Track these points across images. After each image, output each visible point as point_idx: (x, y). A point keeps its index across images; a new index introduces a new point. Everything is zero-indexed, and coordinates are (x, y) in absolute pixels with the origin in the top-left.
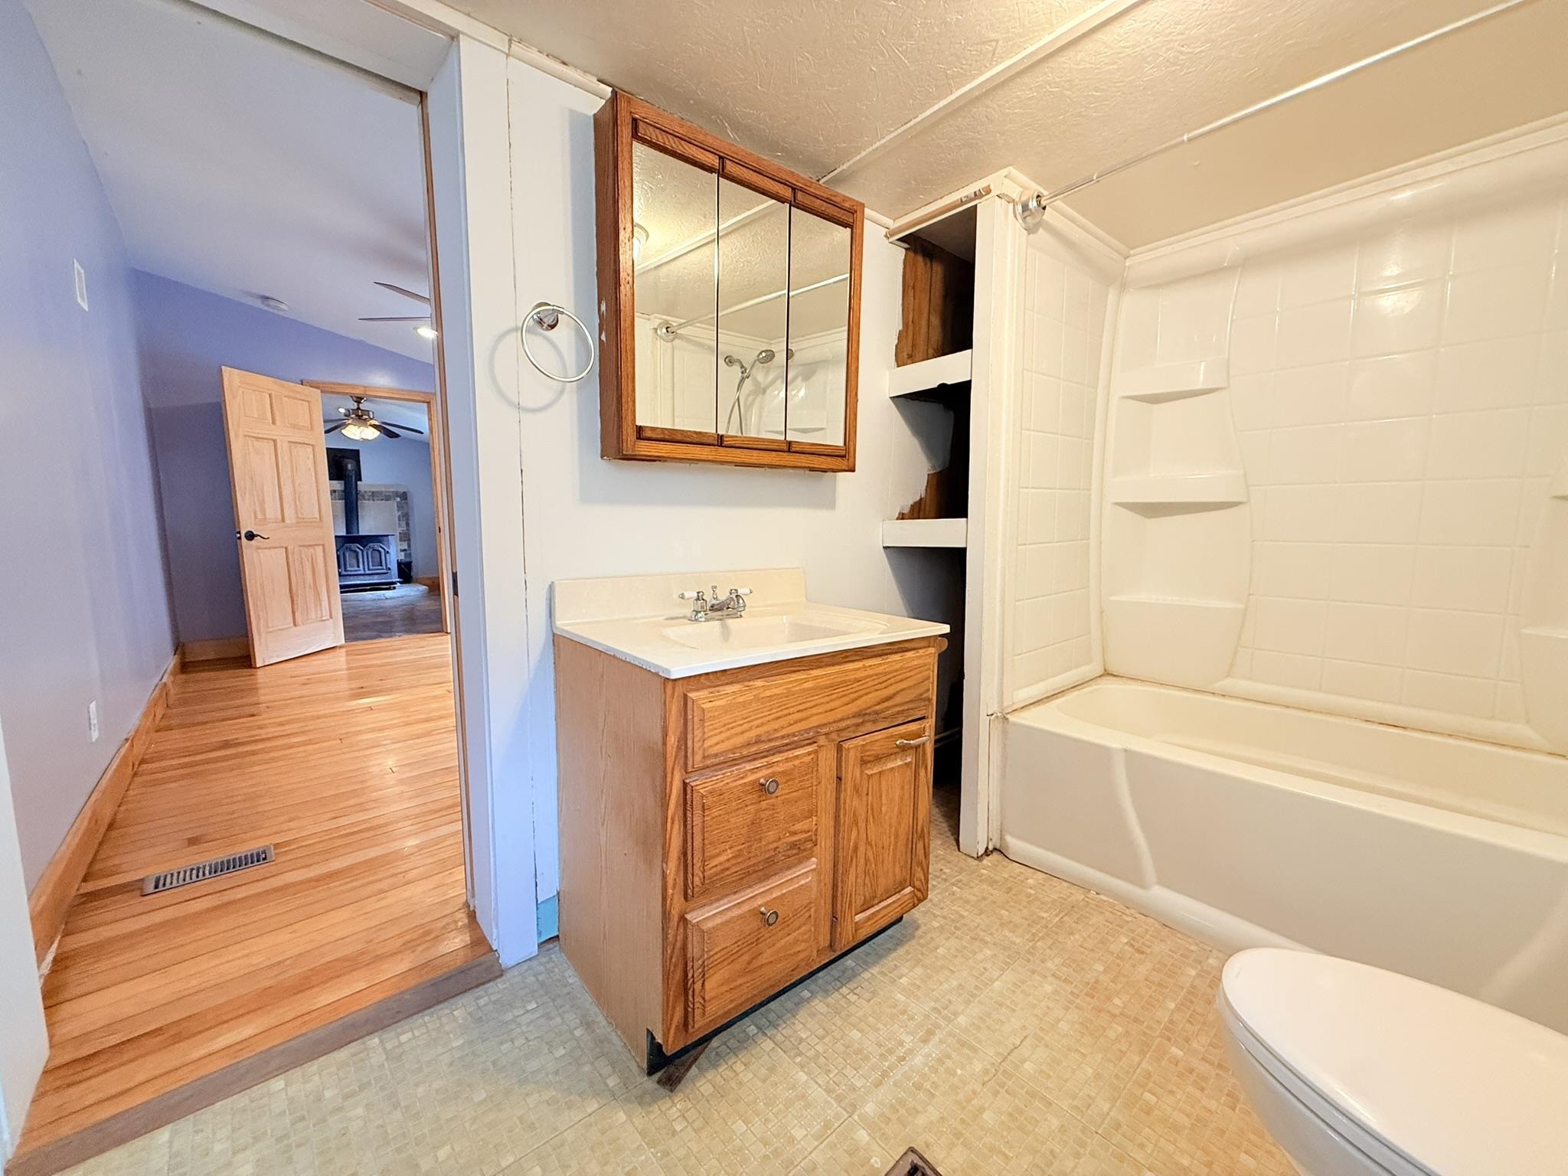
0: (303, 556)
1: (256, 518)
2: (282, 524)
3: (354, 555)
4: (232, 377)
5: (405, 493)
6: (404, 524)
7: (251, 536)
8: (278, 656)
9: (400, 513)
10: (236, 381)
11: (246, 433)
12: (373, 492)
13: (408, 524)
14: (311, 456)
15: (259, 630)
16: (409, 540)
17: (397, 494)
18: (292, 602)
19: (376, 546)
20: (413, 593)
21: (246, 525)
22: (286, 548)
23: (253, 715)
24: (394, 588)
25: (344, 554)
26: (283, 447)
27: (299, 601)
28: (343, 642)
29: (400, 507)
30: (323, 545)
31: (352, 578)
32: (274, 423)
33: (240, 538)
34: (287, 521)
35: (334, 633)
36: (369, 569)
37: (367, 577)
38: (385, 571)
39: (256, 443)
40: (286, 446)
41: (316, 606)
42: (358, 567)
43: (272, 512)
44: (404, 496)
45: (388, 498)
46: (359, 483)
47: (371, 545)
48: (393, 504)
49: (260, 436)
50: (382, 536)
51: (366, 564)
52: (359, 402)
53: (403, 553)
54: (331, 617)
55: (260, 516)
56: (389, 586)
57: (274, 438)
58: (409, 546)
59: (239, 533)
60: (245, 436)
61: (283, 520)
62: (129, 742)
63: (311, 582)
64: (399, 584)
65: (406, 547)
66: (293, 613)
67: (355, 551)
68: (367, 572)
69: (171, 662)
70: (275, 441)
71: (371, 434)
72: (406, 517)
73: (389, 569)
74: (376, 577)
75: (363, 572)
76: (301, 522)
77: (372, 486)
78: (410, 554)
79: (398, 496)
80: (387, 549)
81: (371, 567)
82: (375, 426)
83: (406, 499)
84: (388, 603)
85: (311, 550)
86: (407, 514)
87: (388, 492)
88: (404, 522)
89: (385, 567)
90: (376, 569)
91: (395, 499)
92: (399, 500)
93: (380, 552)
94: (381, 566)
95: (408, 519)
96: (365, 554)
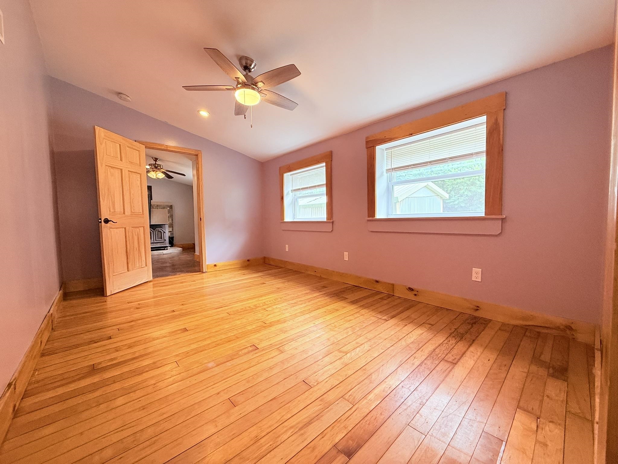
0: (134, 233)
1: (110, 211)
2: (124, 215)
4: (100, 132)
5: (171, 205)
6: (170, 219)
7: (107, 221)
8: (119, 289)
9: (169, 215)
10: (102, 135)
11: (107, 165)
12: (157, 205)
13: (172, 220)
14: (139, 180)
15: (109, 273)
16: (173, 227)
17: (168, 206)
18: (127, 258)
19: (159, 229)
20: (175, 251)
21: (104, 214)
22: (125, 228)
23: (110, 338)
24: (167, 249)
26: (125, 173)
27: (131, 257)
28: (151, 278)
29: (169, 212)
30: (144, 227)
32: (121, 160)
33: (101, 222)
34: (126, 213)
35: (147, 274)
36: (156, 240)
38: (164, 241)
39: (112, 170)
40: (127, 173)
41: (139, 259)
43: (118, 208)
44: (171, 207)
45: (164, 208)
46: (151, 201)
47: (157, 229)
48: (166, 210)
49: (114, 166)
50: (163, 225)
51: (155, 238)
52: (156, 161)
53: (170, 233)
54: (146, 266)
55: (112, 210)
56: (164, 248)
57: (121, 168)
58: (173, 230)
59: (101, 219)
60: (106, 166)
61: (124, 213)
62: (12, 387)
63: (137, 247)
64: (169, 247)
65: (171, 230)
66: (128, 263)
68: (155, 242)
69: (57, 294)
70: (121, 170)
71: (161, 176)
72: (171, 216)
73: (165, 240)
74: (159, 244)
76: (133, 214)
77: (157, 202)
78: (173, 234)
79: (168, 207)
80: (164, 231)
82: (163, 172)
83: (172, 208)
84: (165, 256)
85: (138, 229)
86: (172, 215)
87: (164, 205)
88: (171, 219)
89: (163, 239)
90: (159, 240)
91: (167, 208)
92: (169, 208)
93: (161, 232)
94: (162, 239)
95: (172, 218)
96: (154, 233)
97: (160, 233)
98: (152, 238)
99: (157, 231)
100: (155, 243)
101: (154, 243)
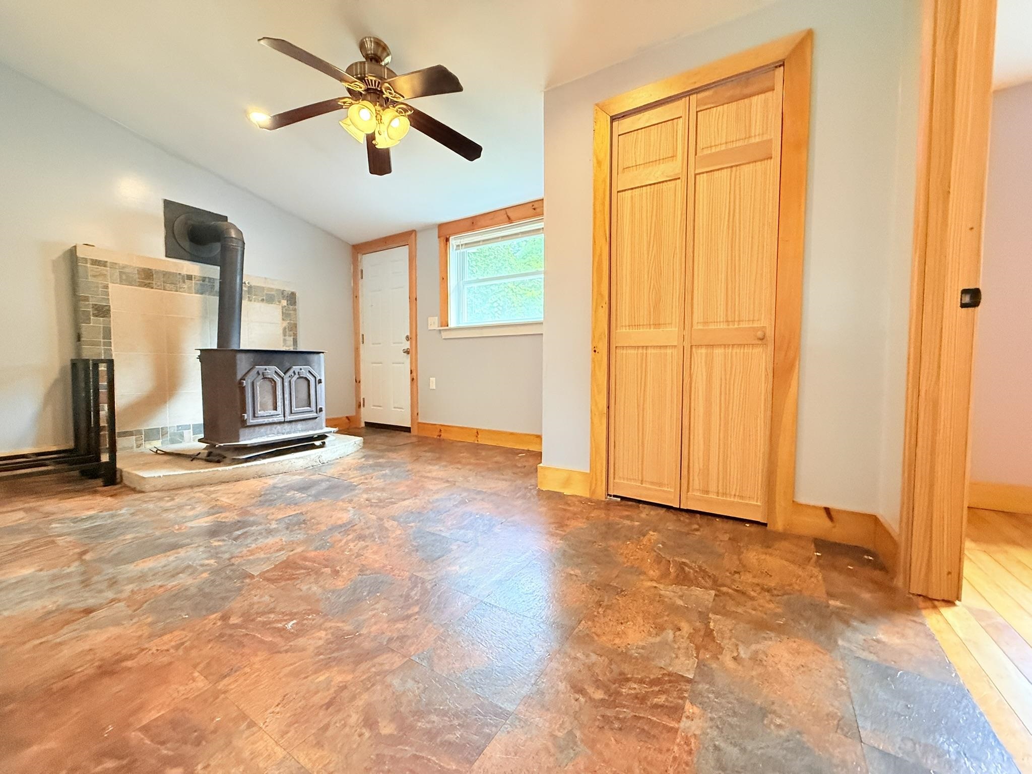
3: (268, 385)
9: (285, 324)
17: (284, 294)
19: (304, 370)
24: (326, 445)
25: (253, 384)
29: (285, 315)
31: (263, 429)
37: (287, 427)
38: (313, 415)
42: (275, 409)
44: (292, 298)
45: (272, 299)
47: (296, 368)
48: (279, 308)
51: (287, 402)
67: (272, 380)
68: (288, 417)
74: (300, 426)
75: (282, 419)
79: (283, 298)
80: (318, 376)
81: (294, 409)
84: (314, 473)
86: (295, 326)
87: (272, 289)
88: (291, 338)
89: (314, 409)
90: (302, 411)
91: (280, 302)
92: (284, 303)
93: (309, 381)
94: (309, 405)
95: (295, 335)
96: (286, 384)
97: (306, 383)
98: (279, 403)
99: (297, 376)
100: (290, 422)
101: (284, 422)
